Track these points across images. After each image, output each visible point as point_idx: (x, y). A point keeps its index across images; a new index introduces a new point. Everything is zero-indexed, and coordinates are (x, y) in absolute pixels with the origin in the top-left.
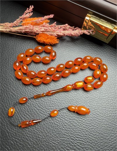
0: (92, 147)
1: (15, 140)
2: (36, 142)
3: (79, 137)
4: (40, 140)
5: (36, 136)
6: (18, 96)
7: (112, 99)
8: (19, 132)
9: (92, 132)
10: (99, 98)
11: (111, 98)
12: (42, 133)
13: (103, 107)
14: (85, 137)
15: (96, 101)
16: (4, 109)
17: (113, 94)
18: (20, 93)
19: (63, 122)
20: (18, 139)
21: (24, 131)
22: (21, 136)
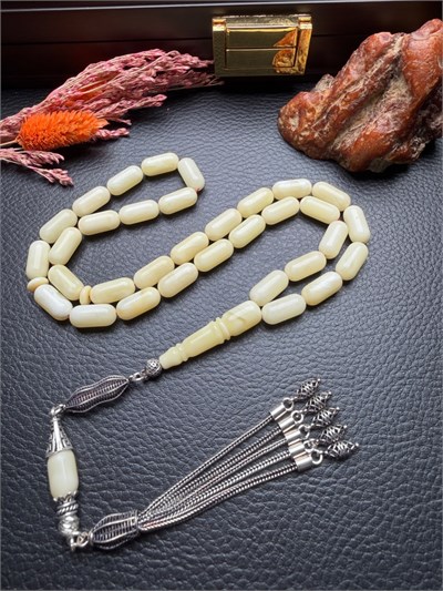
0: (348, 385)
1: (102, 495)
2: (174, 463)
3: (294, 378)
4: (181, 451)
5: (165, 445)
6: (49, 359)
8: (105, 464)
9: (328, 345)
12: (179, 426)
14: (314, 370)
16: (19, 419)
18: (54, 346)
19: (228, 363)
20: (110, 487)
21: (118, 454)
22: (116, 471)
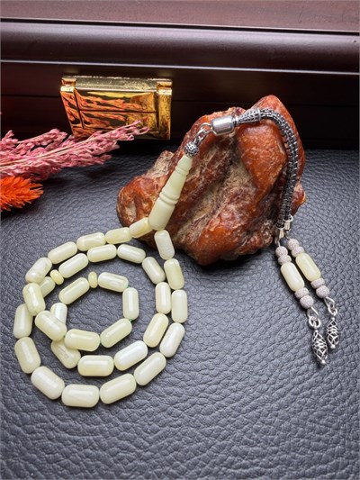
7: (263, 355)
10: (216, 379)
11: (258, 356)
13: (248, 407)
15: (214, 396)
17: (256, 334)
